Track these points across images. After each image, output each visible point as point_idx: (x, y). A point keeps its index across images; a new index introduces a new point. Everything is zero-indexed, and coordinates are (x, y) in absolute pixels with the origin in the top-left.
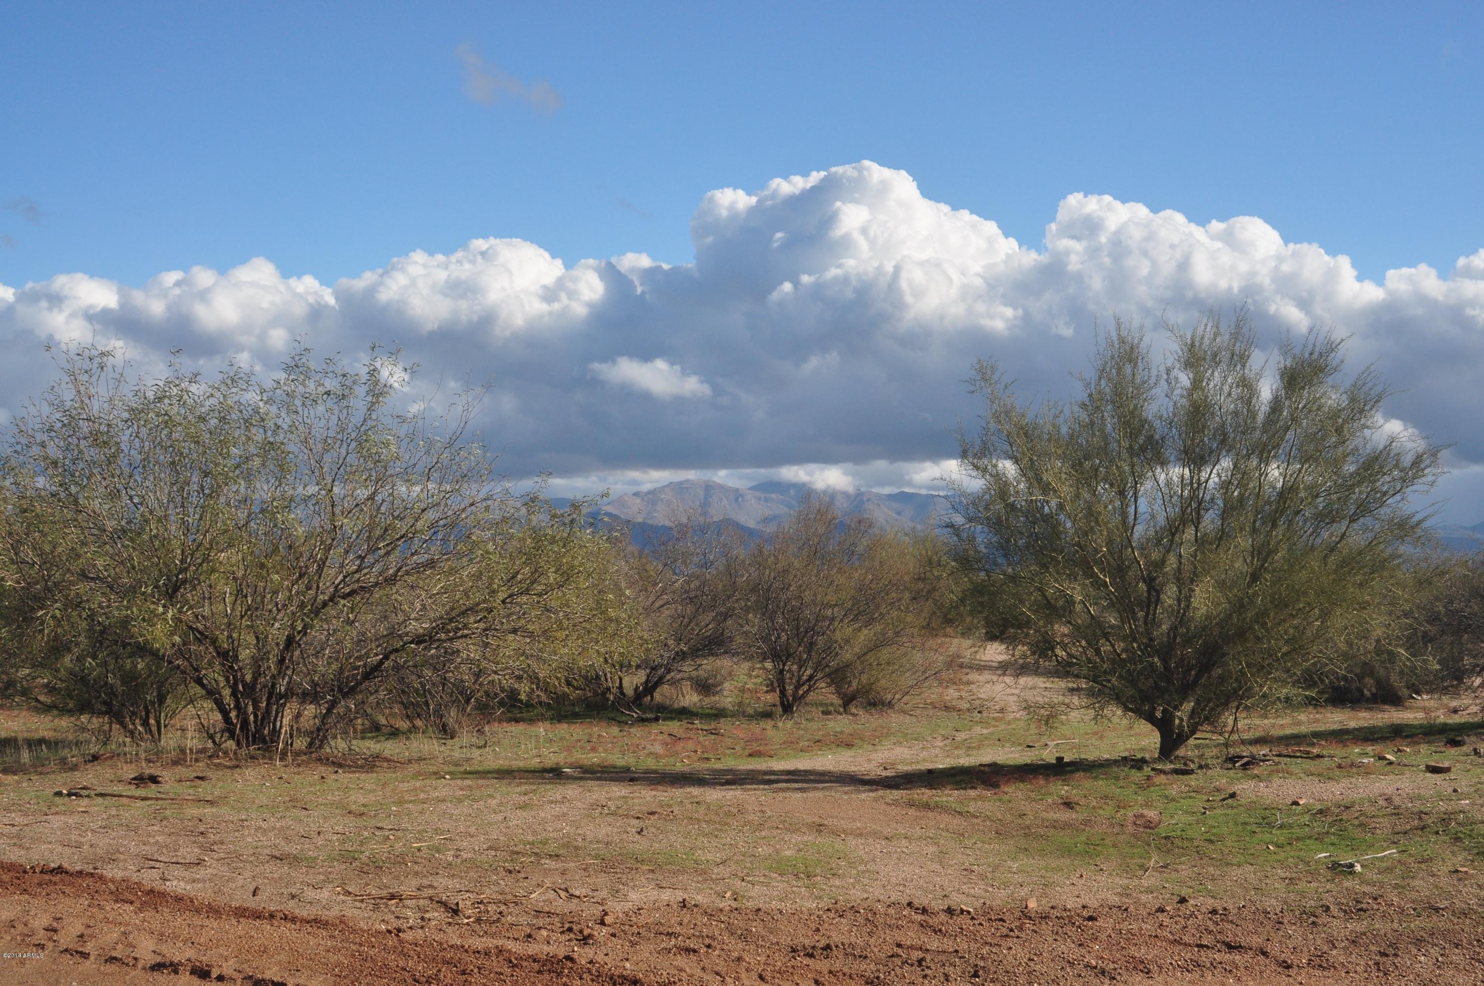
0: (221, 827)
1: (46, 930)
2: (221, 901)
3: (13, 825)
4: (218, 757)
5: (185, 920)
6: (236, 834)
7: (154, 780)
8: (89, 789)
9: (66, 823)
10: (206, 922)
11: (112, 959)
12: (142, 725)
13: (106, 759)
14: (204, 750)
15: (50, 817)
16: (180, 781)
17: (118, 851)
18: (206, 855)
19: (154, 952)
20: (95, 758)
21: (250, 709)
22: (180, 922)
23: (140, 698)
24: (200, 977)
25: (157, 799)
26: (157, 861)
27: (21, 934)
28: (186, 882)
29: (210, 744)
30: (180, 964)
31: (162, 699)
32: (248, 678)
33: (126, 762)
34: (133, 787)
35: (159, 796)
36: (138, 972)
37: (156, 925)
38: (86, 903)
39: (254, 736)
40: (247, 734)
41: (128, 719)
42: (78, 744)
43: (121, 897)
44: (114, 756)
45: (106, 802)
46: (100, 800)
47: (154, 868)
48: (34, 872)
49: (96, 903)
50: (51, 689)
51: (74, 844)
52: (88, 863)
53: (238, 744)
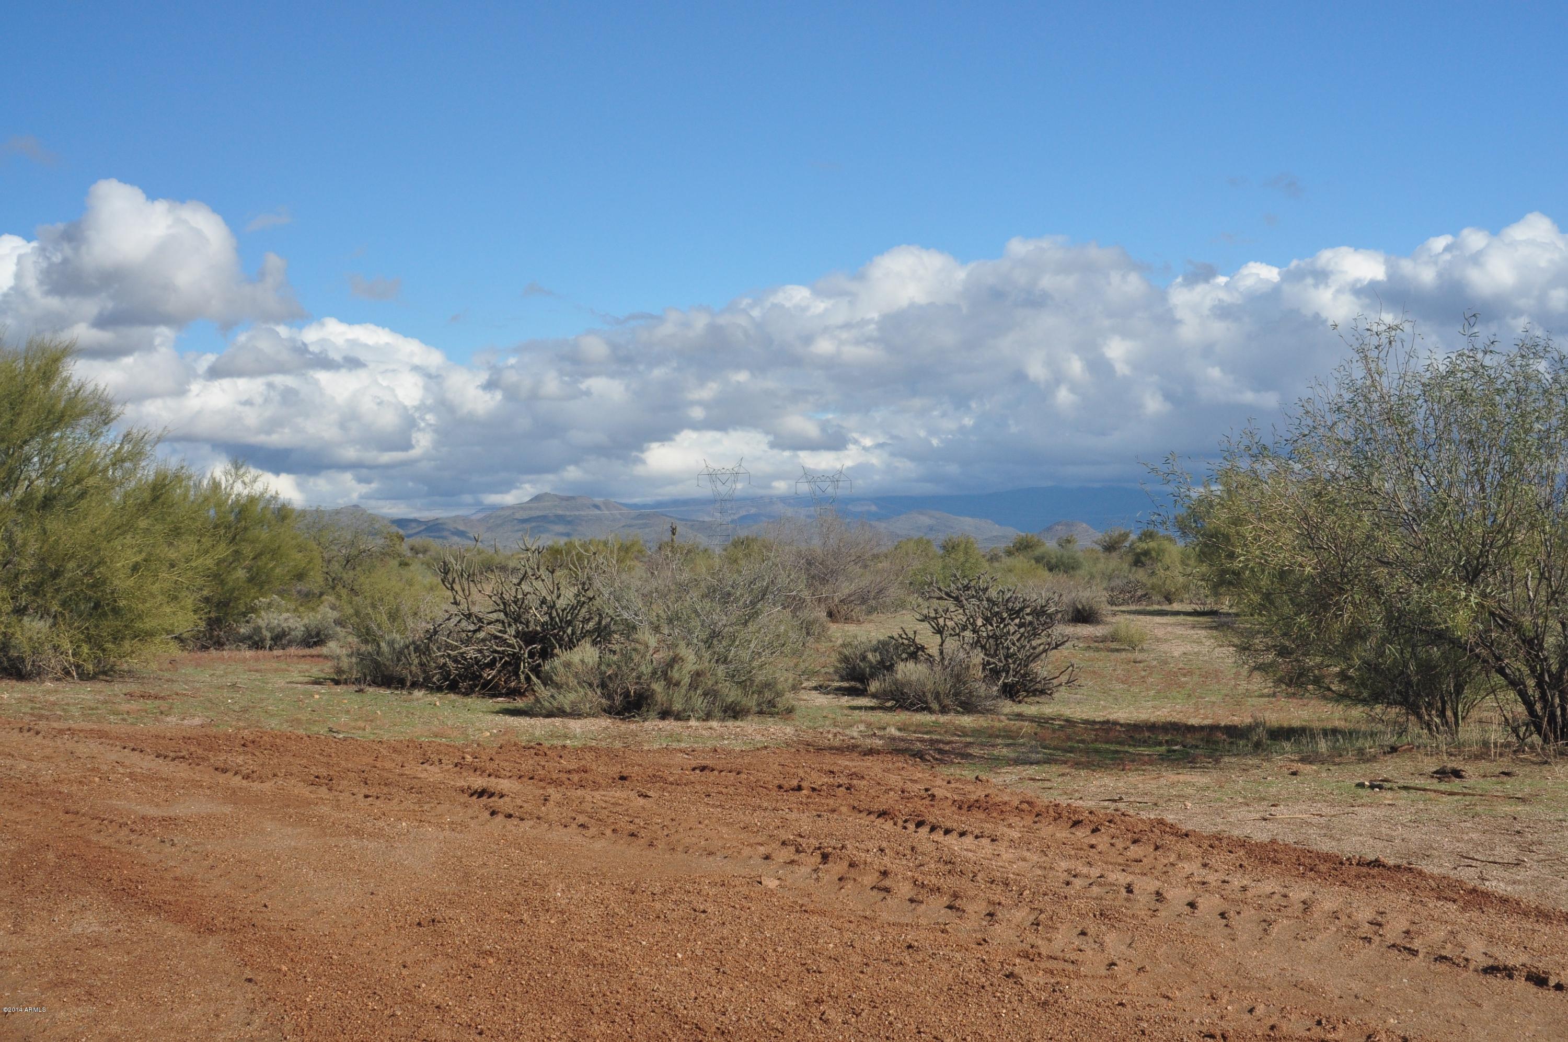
0: (1538, 827)
1: (1371, 923)
2: (1547, 905)
3: (1321, 816)
4: (1524, 751)
5: (1513, 923)
6: (1556, 834)
7: (1457, 774)
8: (1390, 781)
9: (1373, 815)
10: (1537, 927)
11: (1442, 959)
12: (1438, 716)
13: (1405, 751)
14: (1508, 745)
15: (1356, 808)
16: (1484, 776)
17: (1431, 847)
18: (1524, 855)
19: (1486, 954)
20: (1394, 749)
21: (1557, 701)
22: (1508, 924)
23: (1436, 688)
24: (1536, 984)
25: (1465, 795)
26: (1473, 859)
27: (1346, 926)
28: (1507, 883)
29: (1514, 739)
30: (1514, 968)
31: (1459, 689)
32: (1554, 668)
33: (1427, 755)
34: (1436, 781)
35: (1465, 791)
36: (1470, 973)
37: (1484, 926)
38: (1408, 898)
39: (1562, 730)
40: (1555, 728)
41: (1424, 710)
42: (1372, 734)
43: (1443, 894)
44: (1412, 748)
45: (1411, 796)
46: (1404, 793)
47: (1471, 866)
48: (1351, 864)
49: (1418, 899)
50: (1344, 677)
51: (1385, 838)
52: (1402, 858)
53: (1546, 740)
